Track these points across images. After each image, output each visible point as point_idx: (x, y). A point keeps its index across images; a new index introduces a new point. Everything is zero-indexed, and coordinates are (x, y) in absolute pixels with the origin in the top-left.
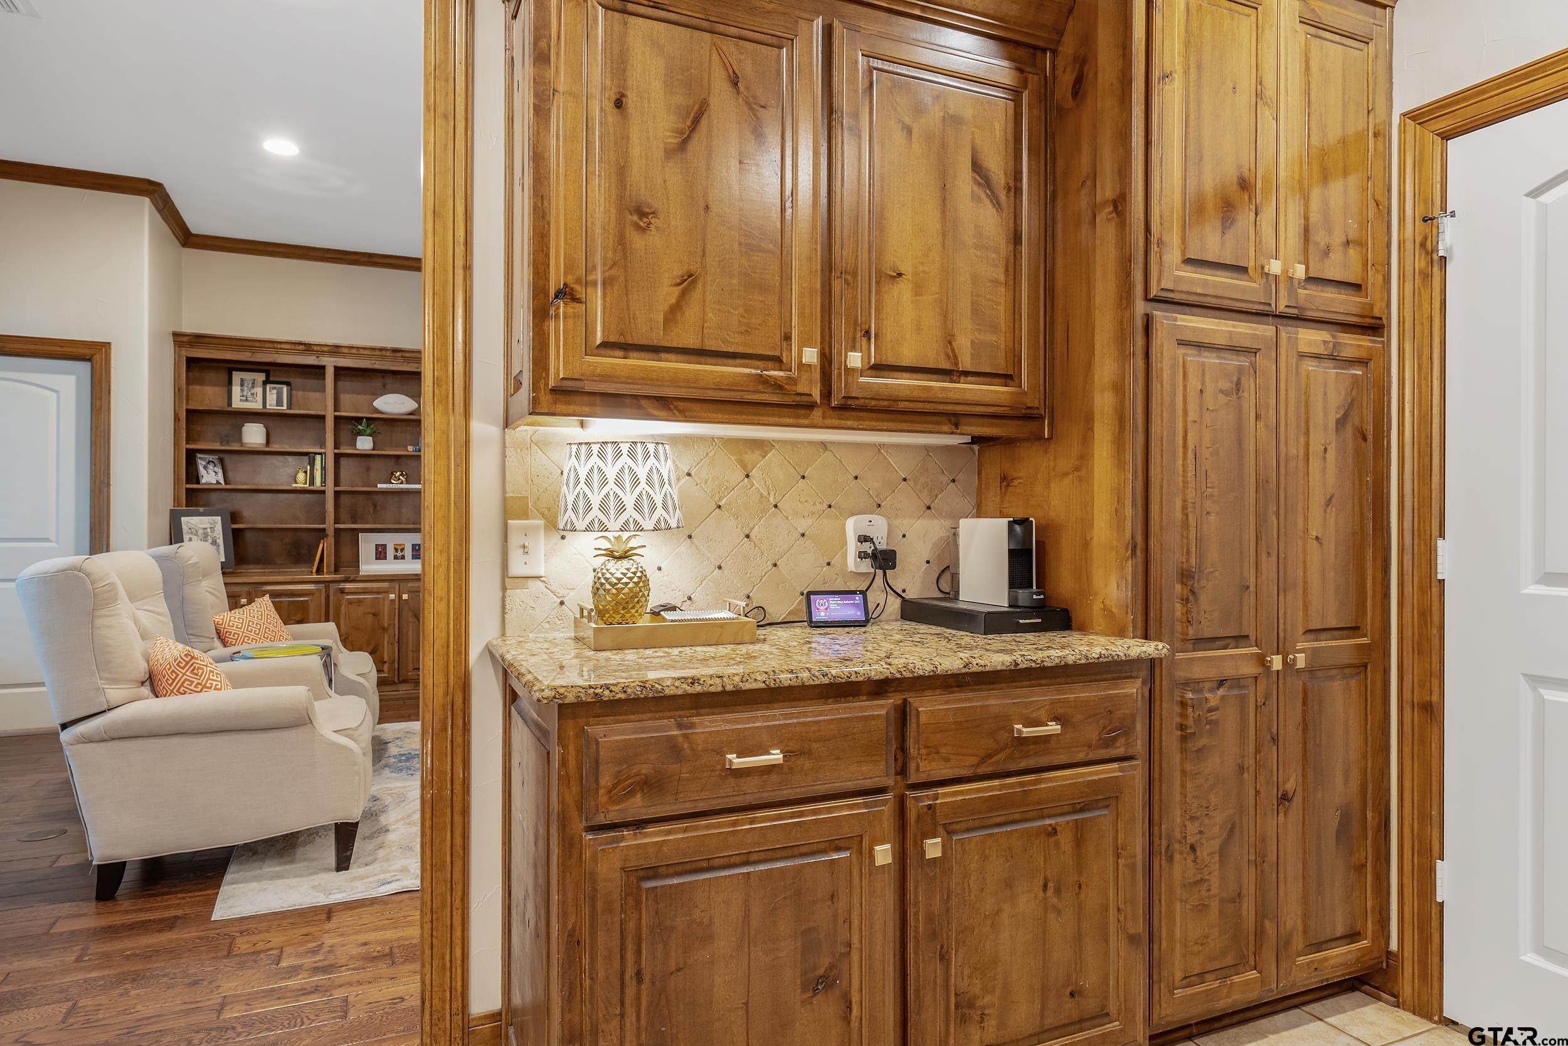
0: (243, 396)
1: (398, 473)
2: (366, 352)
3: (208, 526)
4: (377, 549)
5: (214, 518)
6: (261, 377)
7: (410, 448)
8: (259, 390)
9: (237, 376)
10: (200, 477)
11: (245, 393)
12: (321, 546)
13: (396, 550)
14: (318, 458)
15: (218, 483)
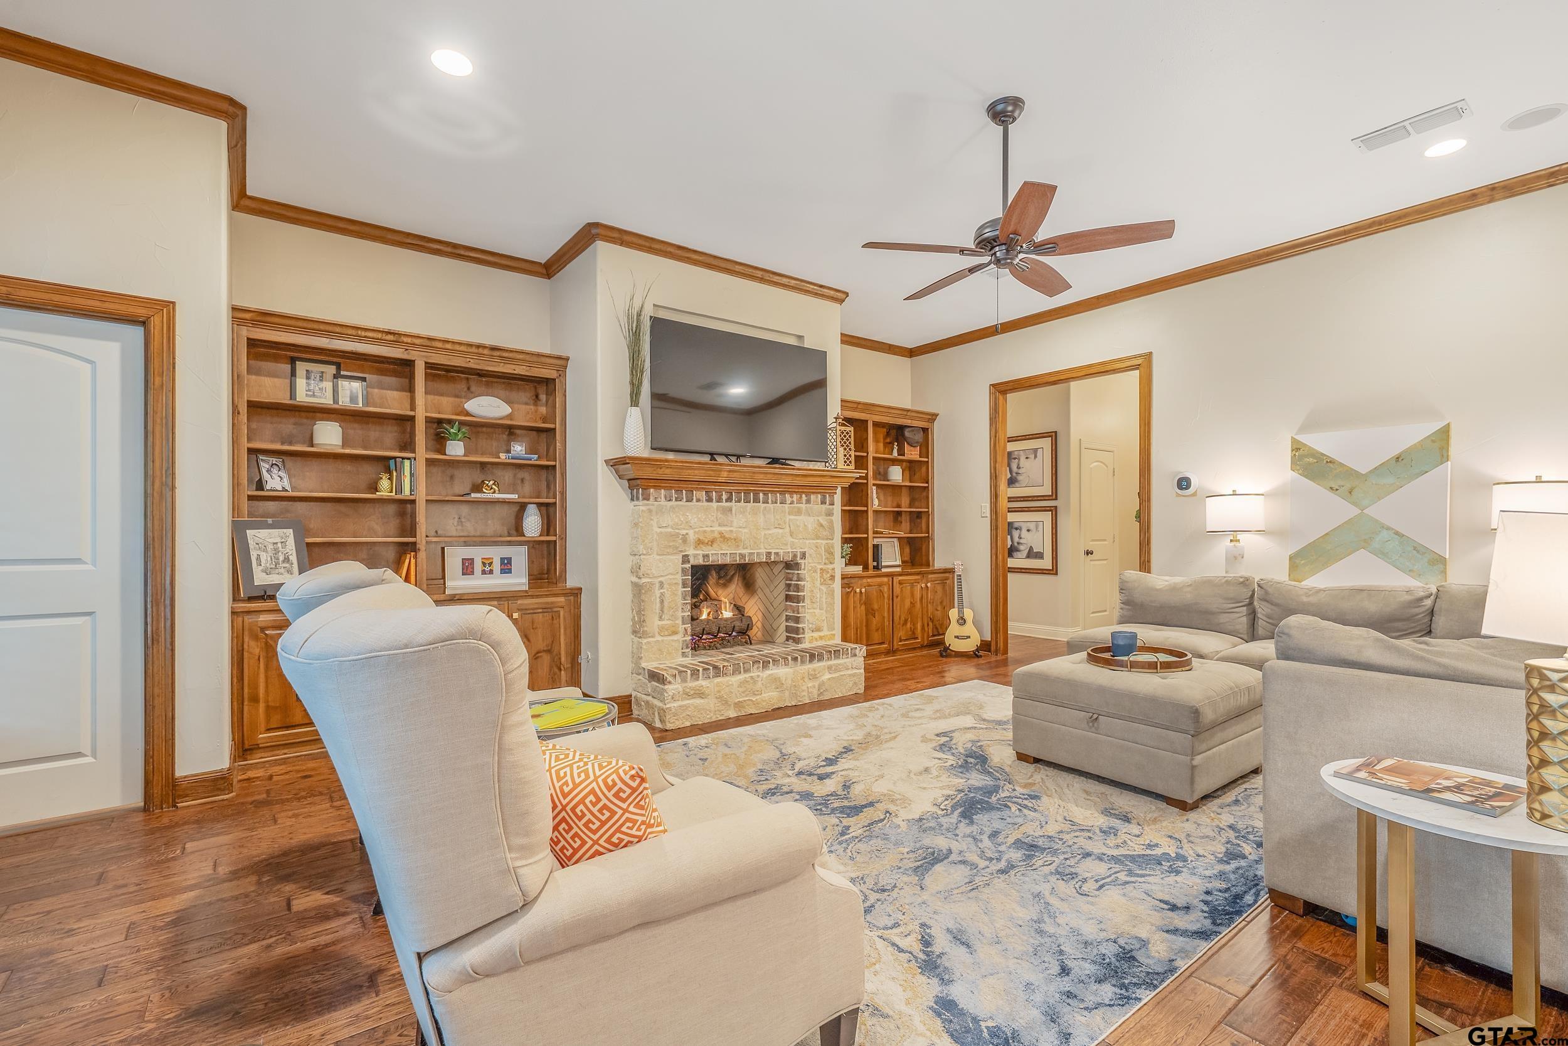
0: (309, 390)
1: (491, 482)
2: (462, 348)
3: (278, 540)
4: (463, 564)
5: (285, 530)
6: (332, 369)
7: (503, 456)
8: (328, 385)
9: (301, 367)
10: (264, 483)
11: (312, 387)
12: (407, 561)
13: (484, 564)
14: (407, 463)
15: (284, 490)
